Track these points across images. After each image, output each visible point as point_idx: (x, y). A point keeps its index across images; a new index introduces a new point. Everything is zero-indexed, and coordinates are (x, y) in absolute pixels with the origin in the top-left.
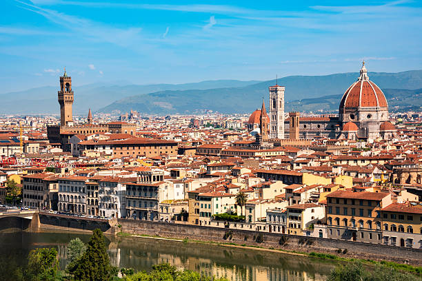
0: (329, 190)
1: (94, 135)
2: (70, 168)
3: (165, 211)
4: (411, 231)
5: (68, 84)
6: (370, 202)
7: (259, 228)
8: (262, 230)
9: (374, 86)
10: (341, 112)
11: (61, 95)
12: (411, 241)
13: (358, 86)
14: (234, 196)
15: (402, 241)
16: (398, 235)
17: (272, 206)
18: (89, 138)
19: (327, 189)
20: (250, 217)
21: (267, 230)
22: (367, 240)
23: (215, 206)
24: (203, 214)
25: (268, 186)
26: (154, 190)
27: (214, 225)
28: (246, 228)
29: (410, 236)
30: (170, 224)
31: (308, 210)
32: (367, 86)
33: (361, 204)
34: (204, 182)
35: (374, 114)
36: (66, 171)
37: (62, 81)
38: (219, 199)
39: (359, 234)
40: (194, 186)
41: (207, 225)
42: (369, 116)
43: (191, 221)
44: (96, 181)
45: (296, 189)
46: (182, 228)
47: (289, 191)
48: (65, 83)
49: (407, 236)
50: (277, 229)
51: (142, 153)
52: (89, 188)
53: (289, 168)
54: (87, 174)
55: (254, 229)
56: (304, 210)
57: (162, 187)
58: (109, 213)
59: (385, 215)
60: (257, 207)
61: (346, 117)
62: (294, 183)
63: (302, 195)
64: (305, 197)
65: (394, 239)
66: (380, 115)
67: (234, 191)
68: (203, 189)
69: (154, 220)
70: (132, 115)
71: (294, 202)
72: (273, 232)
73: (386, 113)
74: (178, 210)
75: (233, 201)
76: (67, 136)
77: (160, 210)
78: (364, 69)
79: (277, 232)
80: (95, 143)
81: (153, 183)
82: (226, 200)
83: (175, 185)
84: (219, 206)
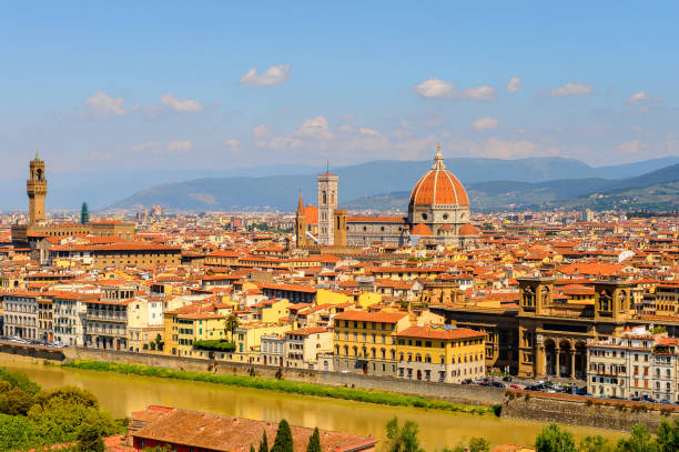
0: (342, 310)
1: (70, 238)
2: (20, 281)
3: (135, 337)
4: (429, 360)
5: (40, 171)
6: (384, 324)
7: (252, 359)
8: (255, 362)
9: (452, 178)
10: (411, 210)
11: (30, 184)
12: (428, 372)
13: (431, 178)
14: (223, 318)
15: (419, 372)
16: (415, 366)
17: (269, 331)
18: (64, 242)
19: (340, 310)
20: (241, 345)
21: (262, 362)
22: (379, 373)
23: (198, 332)
24: (183, 342)
25: (269, 306)
26: (122, 309)
27: (196, 355)
28: (236, 358)
29: (428, 366)
30: (142, 355)
31: (313, 337)
32: (443, 177)
33: (374, 328)
34: (189, 299)
35: (452, 214)
36: (16, 283)
37: (32, 166)
38: (204, 322)
39: (370, 365)
40: (174, 305)
41: (188, 356)
42: (445, 217)
43: (167, 351)
44: (50, 297)
45: (302, 308)
46: (155, 359)
47: (293, 312)
48: (36, 169)
49: (424, 366)
50: (273, 361)
51: (132, 263)
52: (40, 306)
53: (312, 282)
54: (39, 289)
55: (245, 360)
56: (306, 336)
57: (132, 306)
58: (65, 338)
59: (401, 340)
60: (249, 332)
61: (417, 217)
62: (301, 301)
63: (309, 317)
64: (313, 319)
65: (410, 371)
66: (460, 215)
67: (225, 313)
68: (185, 310)
69: (122, 350)
70: (154, 211)
71: (299, 326)
72: (268, 363)
73: (467, 213)
74: (152, 337)
75: (221, 325)
76: (35, 239)
77: (129, 336)
78: (439, 155)
79: (273, 364)
80: (71, 249)
81: (121, 301)
82: (212, 324)
83: (150, 304)
84: (204, 331)
